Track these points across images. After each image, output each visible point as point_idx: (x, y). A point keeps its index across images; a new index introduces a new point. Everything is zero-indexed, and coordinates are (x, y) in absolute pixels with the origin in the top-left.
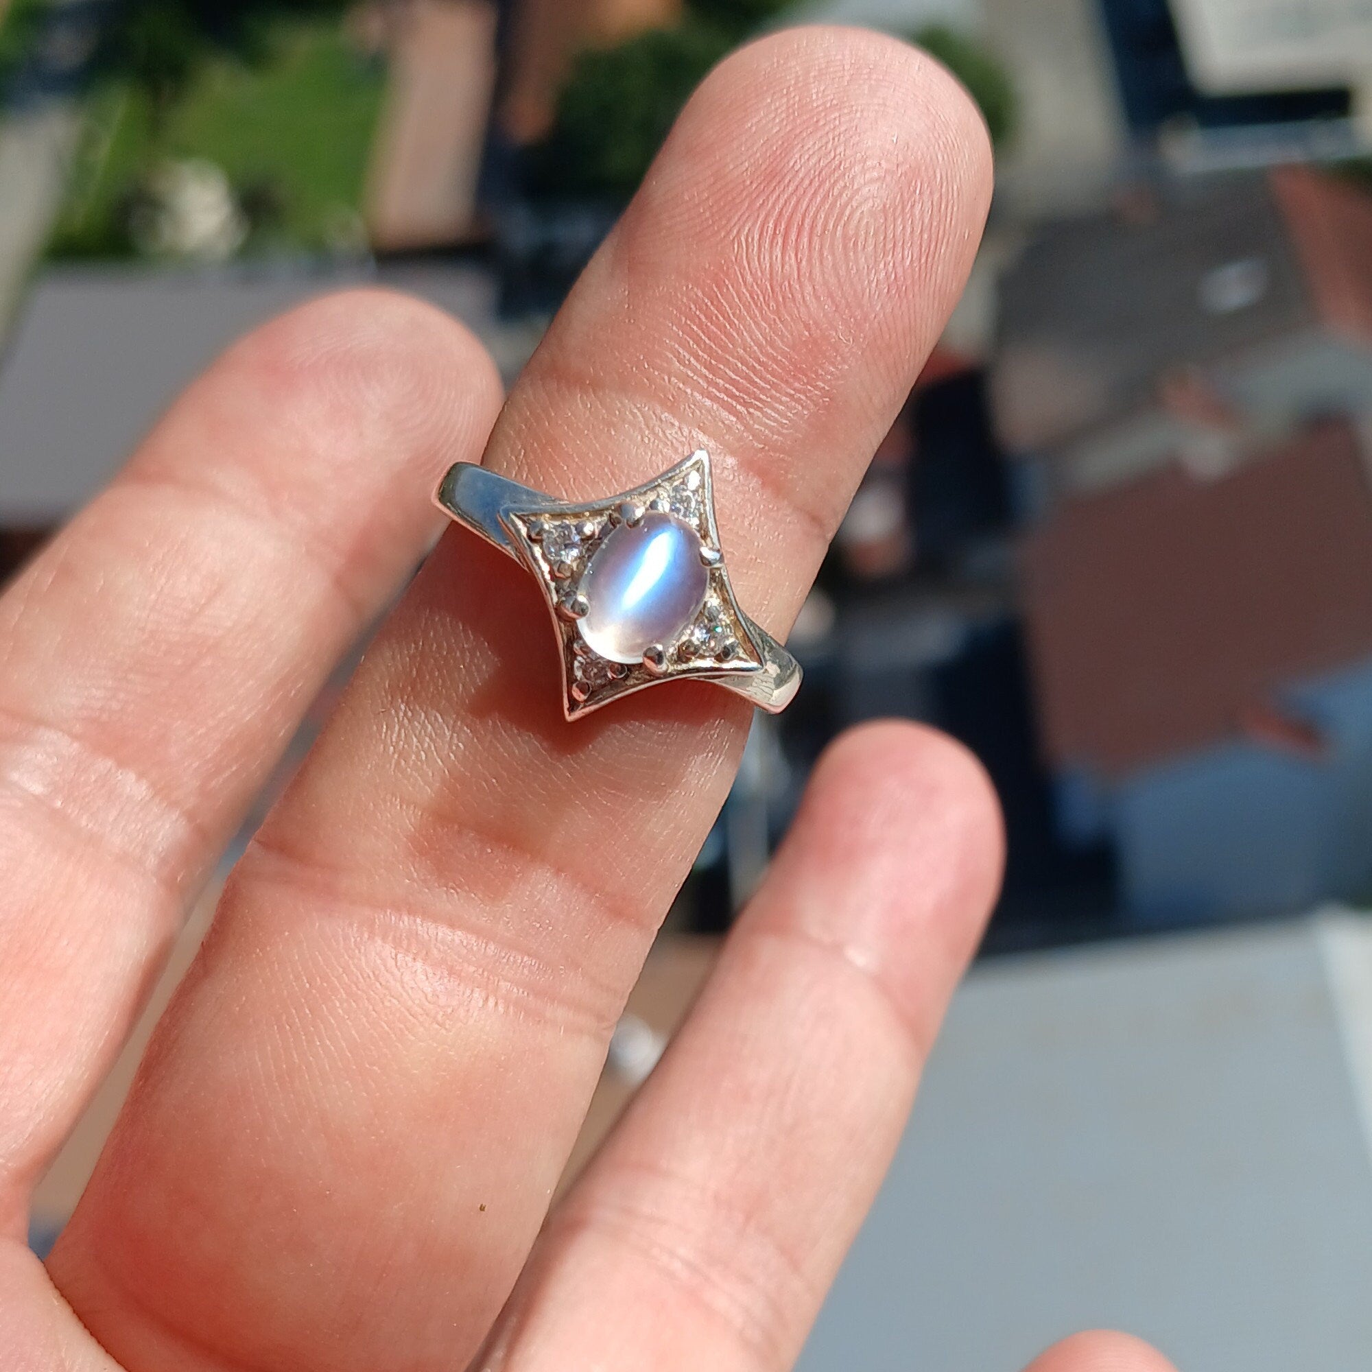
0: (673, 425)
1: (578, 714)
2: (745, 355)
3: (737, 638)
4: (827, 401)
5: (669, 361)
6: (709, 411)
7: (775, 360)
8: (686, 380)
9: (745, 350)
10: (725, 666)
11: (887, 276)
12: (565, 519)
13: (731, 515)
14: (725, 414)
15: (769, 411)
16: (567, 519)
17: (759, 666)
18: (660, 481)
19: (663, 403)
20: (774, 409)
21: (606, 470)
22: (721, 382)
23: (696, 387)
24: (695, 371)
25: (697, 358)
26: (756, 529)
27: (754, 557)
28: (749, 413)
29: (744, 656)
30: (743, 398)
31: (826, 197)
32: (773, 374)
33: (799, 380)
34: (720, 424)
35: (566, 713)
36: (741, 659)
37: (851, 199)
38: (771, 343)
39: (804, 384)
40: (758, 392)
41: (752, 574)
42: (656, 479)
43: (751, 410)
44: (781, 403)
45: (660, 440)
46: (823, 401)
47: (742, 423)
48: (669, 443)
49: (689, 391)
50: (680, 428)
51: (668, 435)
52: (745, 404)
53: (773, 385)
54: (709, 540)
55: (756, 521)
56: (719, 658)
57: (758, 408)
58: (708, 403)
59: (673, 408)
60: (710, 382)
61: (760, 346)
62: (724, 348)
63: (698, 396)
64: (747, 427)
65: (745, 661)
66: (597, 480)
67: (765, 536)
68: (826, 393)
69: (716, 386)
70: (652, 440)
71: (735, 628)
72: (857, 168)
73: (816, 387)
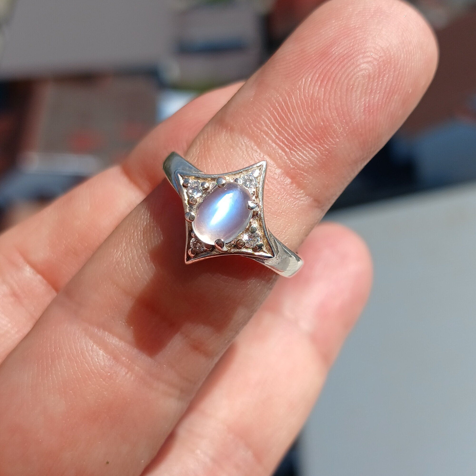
0: (257, 151)
1: (190, 262)
2: (294, 129)
3: (264, 242)
4: (327, 153)
5: (262, 125)
6: (274, 149)
7: (306, 133)
8: (267, 134)
9: (294, 126)
10: (256, 254)
11: (365, 105)
12: (199, 179)
13: (273, 193)
14: (280, 151)
15: (300, 153)
16: (200, 180)
17: (272, 256)
18: (242, 170)
19: (255, 142)
20: (303, 153)
21: (225, 165)
22: (282, 138)
23: (271, 138)
24: (272, 131)
25: (274, 126)
26: (284, 200)
27: (281, 212)
28: (291, 153)
29: (266, 251)
30: (289, 146)
31: (344, 66)
32: (304, 138)
33: (315, 142)
34: (277, 155)
35: (186, 260)
36: (264, 252)
37: (354, 69)
38: (306, 125)
39: (318, 144)
40: (296, 144)
41: (279, 219)
42: (241, 170)
43: (292, 152)
44: (306, 150)
45: (250, 157)
46: (325, 153)
47: (287, 157)
48: (253, 159)
49: (267, 139)
50: (260, 154)
51: (254, 156)
52: (290, 149)
53: (304, 143)
54: (258, 199)
55: (285, 197)
56: (255, 250)
57: (295, 151)
58: (274, 145)
59: (259, 145)
60: (277, 137)
61: (301, 125)
62: (285, 124)
63: (270, 141)
64: (289, 159)
65: (266, 253)
66: (220, 168)
67: (287, 204)
68: (326, 150)
69: (279, 139)
70: (247, 156)
71: (263, 238)
72: (361, 56)
73: (323, 147)
